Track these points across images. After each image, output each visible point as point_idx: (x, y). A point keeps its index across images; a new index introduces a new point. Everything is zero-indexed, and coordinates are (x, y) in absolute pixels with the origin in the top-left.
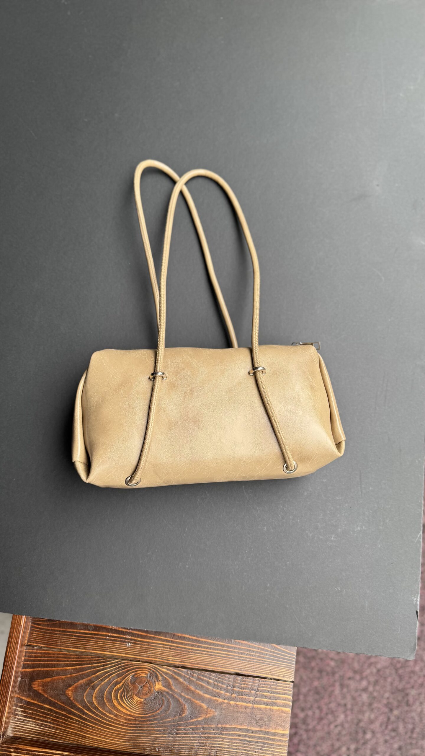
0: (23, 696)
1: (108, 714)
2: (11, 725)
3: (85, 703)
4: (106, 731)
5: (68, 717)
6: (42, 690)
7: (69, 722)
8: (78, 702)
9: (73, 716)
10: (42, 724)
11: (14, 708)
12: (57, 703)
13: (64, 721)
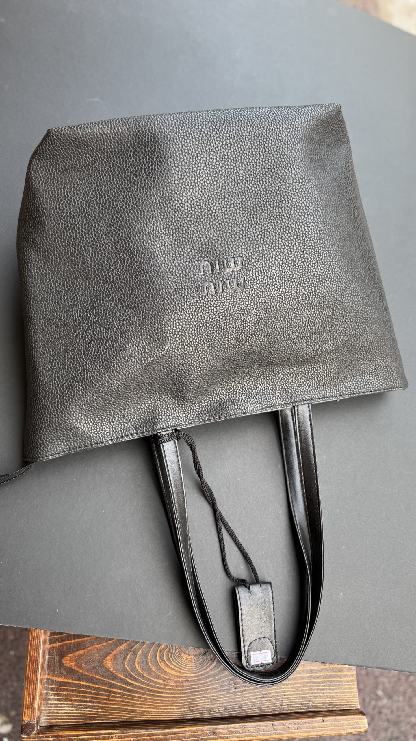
0: (53, 676)
1: (156, 680)
2: (44, 713)
3: (128, 672)
4: (156, 699)
5: (110, 692)
6: (75, 665)
7: (112, 696)
8: (119, 672)
9: (116, 689)
10: (81, 705)
11: (45, 692)
12: (95, 678)
13: (106, 697)
